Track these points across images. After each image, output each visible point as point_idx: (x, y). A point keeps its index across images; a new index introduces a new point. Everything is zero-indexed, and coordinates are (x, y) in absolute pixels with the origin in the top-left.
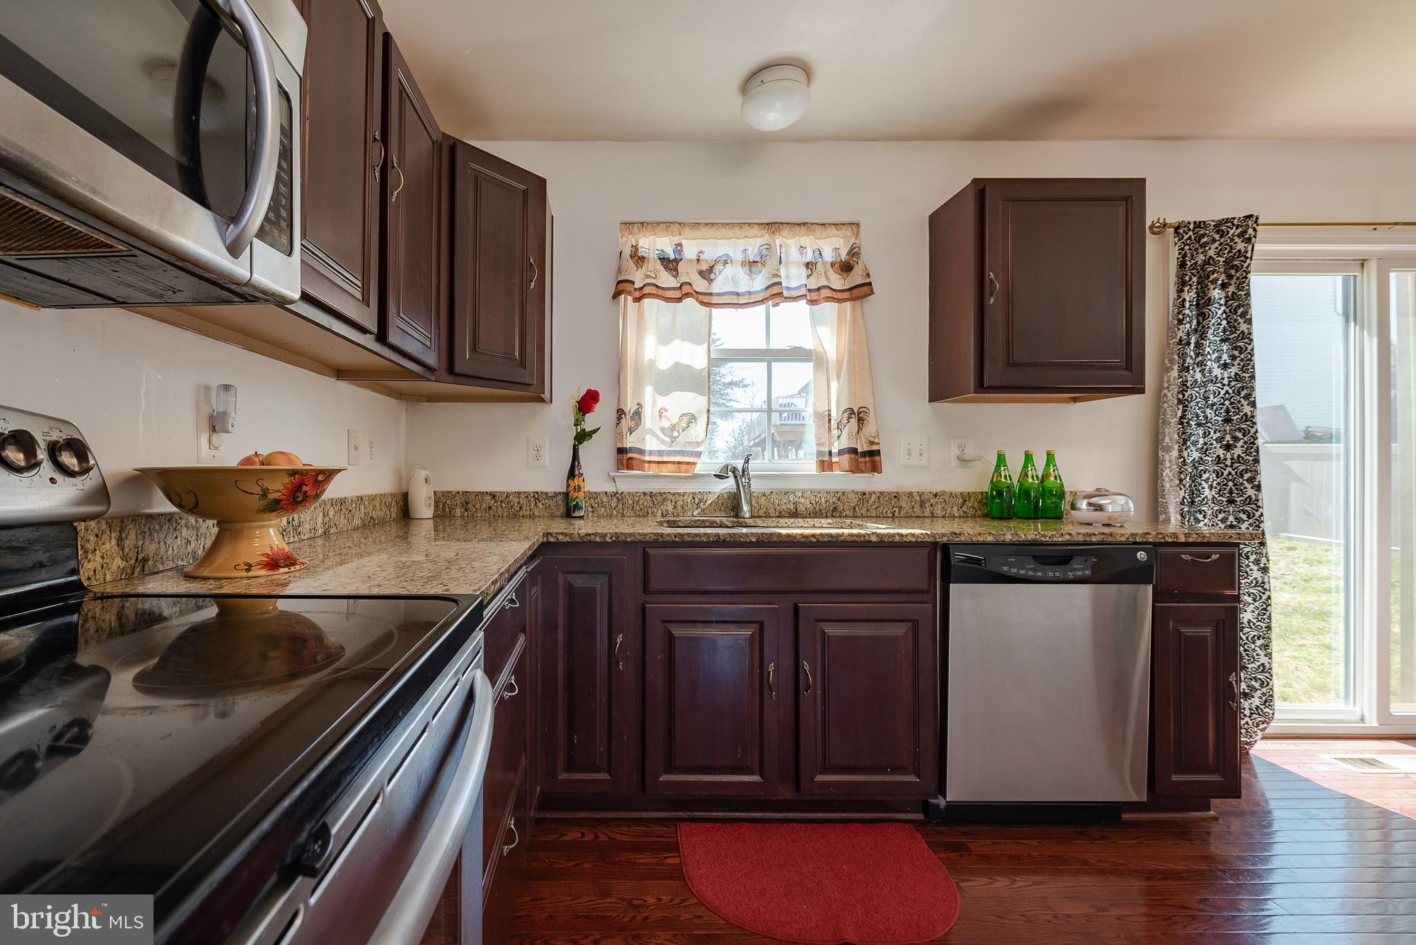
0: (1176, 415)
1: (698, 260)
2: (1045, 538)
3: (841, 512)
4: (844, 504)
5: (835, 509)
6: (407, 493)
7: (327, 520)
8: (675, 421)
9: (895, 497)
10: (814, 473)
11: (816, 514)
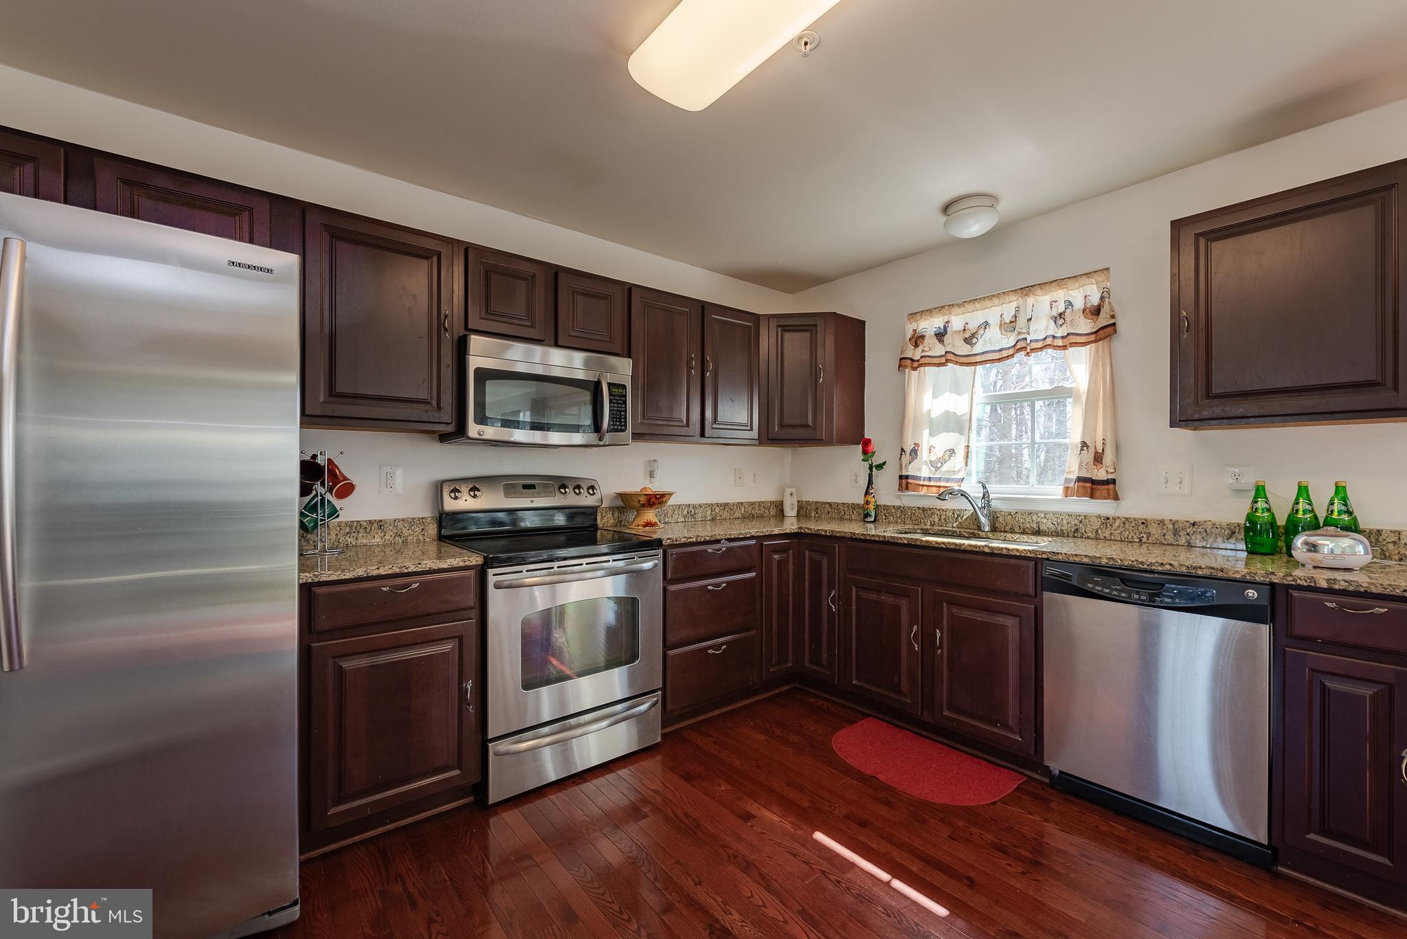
1: (964, 330)
2: (1143, 565)
3: (1083, 534)
4: (1086, 526)
5: (1077, 530)
6: (782, 502)
7: (713, 513)
8: (939, 456)
9: (1143, 523)
10: (1060, 497)
11: (1057, 534)
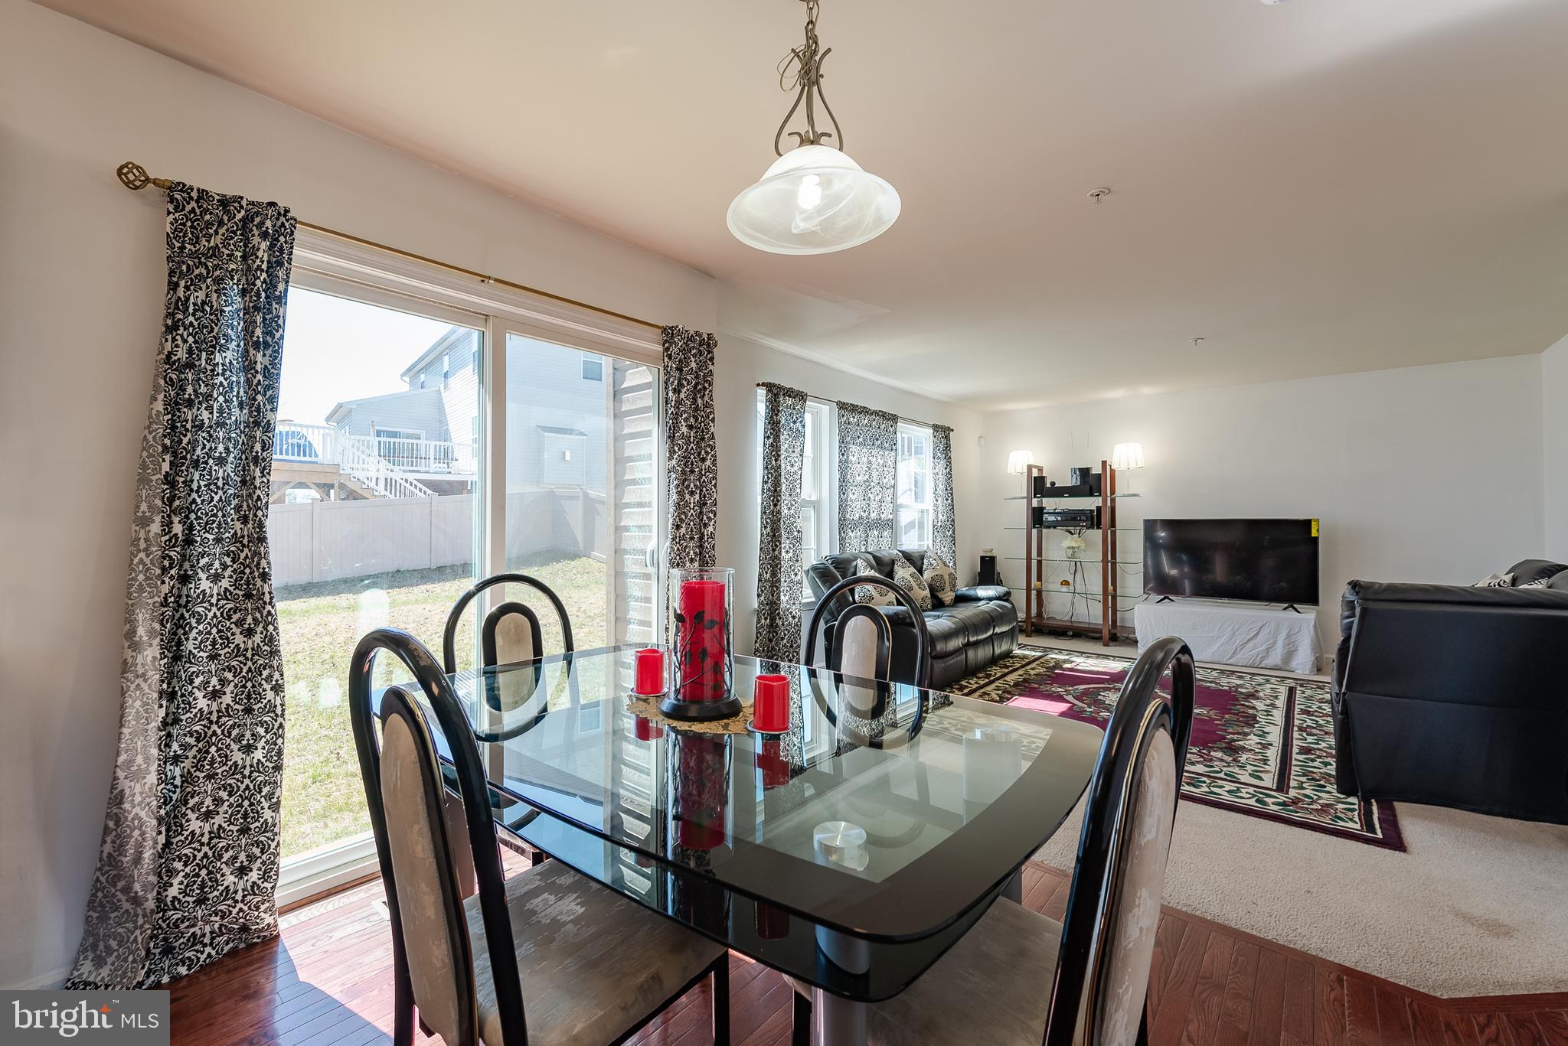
0: (161, 469)
